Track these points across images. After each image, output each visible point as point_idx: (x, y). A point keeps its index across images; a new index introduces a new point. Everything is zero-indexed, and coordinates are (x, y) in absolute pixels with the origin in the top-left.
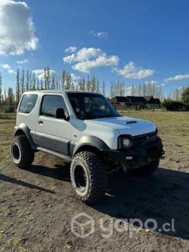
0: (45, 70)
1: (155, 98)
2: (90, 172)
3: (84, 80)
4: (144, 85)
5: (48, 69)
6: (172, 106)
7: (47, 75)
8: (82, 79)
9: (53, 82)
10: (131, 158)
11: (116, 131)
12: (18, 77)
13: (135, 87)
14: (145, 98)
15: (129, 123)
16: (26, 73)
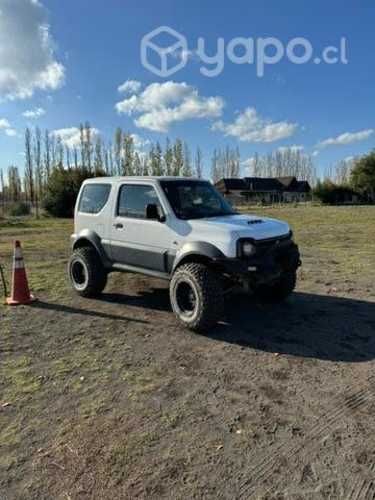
0: (82, 129)
1: (299, 179)
2: (200, 288)
3: (158, 148)
4: (279, 156)
5: (88, 127)
6: (333, 196)
7: (85, 140)
8: (155, 146)
9: (98, 151)
10: (253, 269)
11: (233, 233)
12: (28, 145)
13: (260, 158)
14: (280, 181)
15: (251, 222)
16: (43, 135)
